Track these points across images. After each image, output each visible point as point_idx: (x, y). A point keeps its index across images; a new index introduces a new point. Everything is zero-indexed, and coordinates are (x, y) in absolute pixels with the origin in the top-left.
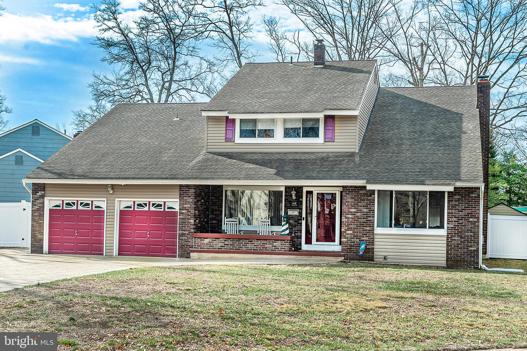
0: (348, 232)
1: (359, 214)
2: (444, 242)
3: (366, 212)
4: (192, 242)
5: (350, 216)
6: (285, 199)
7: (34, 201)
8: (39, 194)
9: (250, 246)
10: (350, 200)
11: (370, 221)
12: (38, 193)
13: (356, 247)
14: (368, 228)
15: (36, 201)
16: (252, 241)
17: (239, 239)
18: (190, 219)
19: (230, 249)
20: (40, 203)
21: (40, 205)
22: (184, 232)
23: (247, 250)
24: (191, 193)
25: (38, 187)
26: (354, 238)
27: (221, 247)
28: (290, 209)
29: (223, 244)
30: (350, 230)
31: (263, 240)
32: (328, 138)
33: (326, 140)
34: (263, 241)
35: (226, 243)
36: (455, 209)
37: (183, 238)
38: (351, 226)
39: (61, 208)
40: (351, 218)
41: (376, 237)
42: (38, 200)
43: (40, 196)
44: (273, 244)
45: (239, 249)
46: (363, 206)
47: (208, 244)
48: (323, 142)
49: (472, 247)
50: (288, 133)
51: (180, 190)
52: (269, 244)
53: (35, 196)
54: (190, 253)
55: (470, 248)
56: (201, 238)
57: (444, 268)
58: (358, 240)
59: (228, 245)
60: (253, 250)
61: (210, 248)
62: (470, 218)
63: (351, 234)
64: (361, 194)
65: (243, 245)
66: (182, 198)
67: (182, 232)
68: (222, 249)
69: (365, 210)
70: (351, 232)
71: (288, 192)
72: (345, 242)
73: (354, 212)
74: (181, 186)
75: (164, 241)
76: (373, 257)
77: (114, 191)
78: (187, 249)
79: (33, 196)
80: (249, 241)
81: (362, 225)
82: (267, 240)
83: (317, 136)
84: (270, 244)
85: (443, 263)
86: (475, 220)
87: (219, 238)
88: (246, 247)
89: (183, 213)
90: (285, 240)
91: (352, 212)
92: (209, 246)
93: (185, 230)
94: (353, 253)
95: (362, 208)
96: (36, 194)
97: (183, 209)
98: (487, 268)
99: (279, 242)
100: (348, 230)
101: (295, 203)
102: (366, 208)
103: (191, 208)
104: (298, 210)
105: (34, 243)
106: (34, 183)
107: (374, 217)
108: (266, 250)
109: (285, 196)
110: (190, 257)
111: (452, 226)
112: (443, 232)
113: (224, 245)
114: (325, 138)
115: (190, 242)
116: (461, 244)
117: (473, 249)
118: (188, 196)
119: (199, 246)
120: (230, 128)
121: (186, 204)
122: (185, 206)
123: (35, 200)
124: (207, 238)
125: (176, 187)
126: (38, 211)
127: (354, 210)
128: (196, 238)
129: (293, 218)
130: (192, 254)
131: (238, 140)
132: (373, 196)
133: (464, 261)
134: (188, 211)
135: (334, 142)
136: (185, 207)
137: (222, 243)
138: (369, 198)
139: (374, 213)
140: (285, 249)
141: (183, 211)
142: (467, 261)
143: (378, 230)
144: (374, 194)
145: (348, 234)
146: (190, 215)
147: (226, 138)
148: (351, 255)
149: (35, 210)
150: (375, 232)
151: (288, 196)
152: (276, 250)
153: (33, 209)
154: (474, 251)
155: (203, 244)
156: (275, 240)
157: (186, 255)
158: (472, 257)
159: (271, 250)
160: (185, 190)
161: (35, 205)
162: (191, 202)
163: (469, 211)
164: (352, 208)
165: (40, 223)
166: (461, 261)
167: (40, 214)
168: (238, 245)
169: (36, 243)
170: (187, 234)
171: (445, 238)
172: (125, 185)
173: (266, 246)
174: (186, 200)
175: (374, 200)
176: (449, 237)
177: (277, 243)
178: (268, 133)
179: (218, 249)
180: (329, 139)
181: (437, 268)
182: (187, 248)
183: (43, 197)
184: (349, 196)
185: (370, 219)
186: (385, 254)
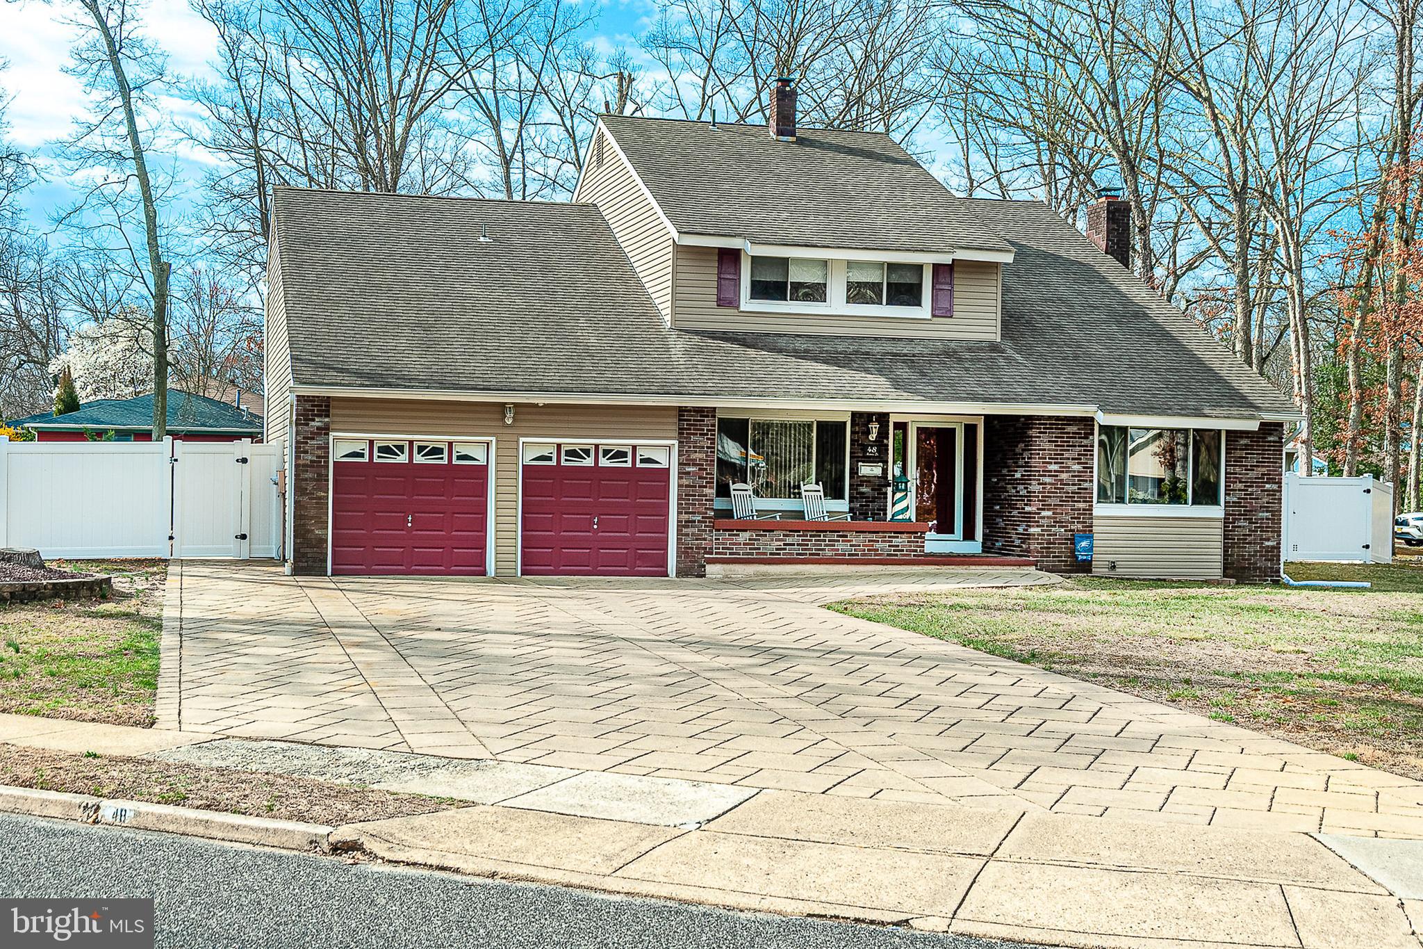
0: (1044, 513)
1: (1064, 476)
2: (1218, 532)
3: (1079, 472)
4: (711, 539)
5: (1047, 480)
6: (852, 440)
7: (303, 443)
8: (317, 423)
9: (841, 546)
10: (1047, 446)
11: (1086, 489)
12: (314, 420)
13: (1059, 544)
14: (1081, 505)
15: (307, 443)
16: (846, 536)
17: (817, 531)
18: (706, 487)
19: (797, 554)
20: (318, 448)
21: (319, 452)
22: (691, 517)
23: (836, 555)
24: (708, 425)
25: (312, 406)
26: (1055, 526)
27: (777, 549)
28: (863, 462)
29: (782, 543)
30: (1048, 510)
31: (870, 532)
32: (940, 309)
33: (937, 313)
34: (871, 535)
35: (789, 540)
36: (1240, 466)
37: (690, 531)
38: (1050, 501)
39: (366, 459)
40: (1050, 484)
41: (1096, 523)
42: (313, 439)
43: (318, 428)
44: (891, 542)
45: (819, 555)
46: (1073, 459)
47: (748, 544)
48: (929, 316)
49: (1268, 540)
50: (857, 293)
51: (680, 420)
52: (882, 541)
53: (306, 428)
54: (704, 566)
55: (1267, 543)
56: (733, 530)
57: (1219, 581)
58: (1063, 530)
59: (794, 545)
60: (849, 555)
61: (752, 554)
62: (1266, 483)
63: (1048, 517)
64: (1069, 433)
65: (826, 545)
66: (685, 438)
67: (687, 516)
68: (779, 554)
69: (1076, 467)
70: (1049, 513)
71: (858, 425)
72: (1039, 535)
73: (1055, 471)
74: (681, 411)
75: (634, 539)
76: (1090, 562)
77: (514, 420)
78: (700, 556)
79: (300, 428)
80: (838, 536)
81: (1071, 498)
82: (878, 532)
83: (917, 302)
84: (885, 541)
85: (1218, 572)
86: (1275, 487)
87: (773, 531)
88: (832, 550)
89: (688, 473)
90: (917, 533)
91: (1051, 471)
92: (750, 549)
93: (694, 513)
94: (1054, 557)
95: (1070, 463)
96: (307, 425)
97: (689, 465)
98: (1292, 582)
99: (903, 536)
100: (1044, 509)
101: (875, 449)
102: (1078, 463)
103: (707, 461)
104: (881, 464)
105: (302, 550)
106: (304, 396)
107: (1091, 481)
108: (875, 555)
109: (852, 433)
110: (704, 576)
111: (1235, 499)
112: (1217, 512)
113: (785, 545)
114: (934, 309)
115: (705, 539)
116: (1250, 535)
117: (1270, 543)
118: (701, 434)
119: (728, 549)
120: (728, 277)
121: (696, 452)
122: (693, 456)
123: (304, 438)
124: (746, 531)
125: (670, 412)
126: (313, 467)
127: (1055, 467)
128: (719, 530)
129: (869, 481)
130: (709, 568)
131: (747, 303)
132: (1091, 437)
133: (1255, 569)
134: (700, 469)
135: (951, 317)
136: (692, 460)
137: (780, 540)
138: (1085, 442)
139: (1092, 472)
140: (916, 551)
141: (688, 469)
142: (1260, 568)
143: (1100, 510)
144: (1093, 434)
145: (1044, 518)
146: (706, 478)
147: (719, 299)
148: (1050, 561)
149: (304, 465)
150: (1096, 512)
151: (858, 433)
152: (897, 555)
153: (300, 462)
154: (1273, 547)
155: (735, 544)
156: (895, 533)
157: (695, 570)
158: (1269, 560)
159: (888, 555)
160: (694, 420)
161: (306, 452)
162: (708, 447)
163: (1264, 469)
164: (1051, 463)
165: (320, 498)
166: (1249, 568)
167: (319, 475)
168: (815, 545)
169: (308, 550)
170: (699, 521)
171: (1220, 524)
172: (545, 406)
173: (877, 546)
174: (696, 442)
175: (1093, 446)
176: (1228, 522)
177: (900, 540)
179: (771, 554)
180: (943, 311)
181: (1208, 583)
182: (699, 553)
183: (325, 430)
184: (1045, 438)
185: (1086, 485)
186: (1112, 558)
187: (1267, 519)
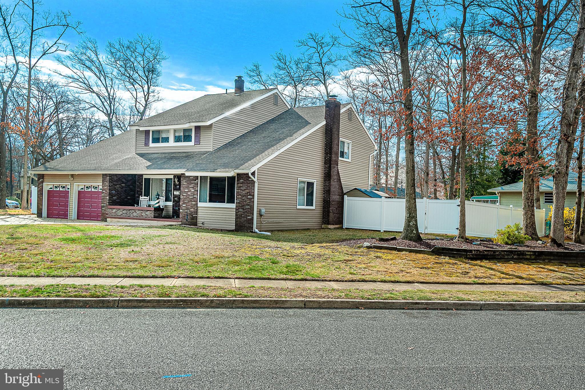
0: (184, 205)
1: (189, 193)
2: (234, 212)
3: (193, 192)
4: (109, 211)
5: (185, 194)
6: (173, 184)
8: (41, 180)
9: (134, 214)
10: (185, 183)
11: (196, 198)
14: (194, 203)
16: (136, 211)
17: (130, 210)
18: (107, 196)
19: (125, 216)
20: (41, 186)
21: (41, 188)
23: (133, 217)
24: (107, 179)
25: (40, 176)
26: (187, 210)
28: (176, 190)
34: (141, 211)
35: (124, 212)
36: (241, 189)
37: (103, 208)
38: (185, 201)
39: (52, 189)
40: (185, 196)
41: (199, 209)
42: (40, 184)
43: (41, 182)
45: (129, 216)
47: (115, 213)
48: (194, 145)
49: (249, 216)
50: (178, 139)
51: (102, 178)
55: (248, 218)
56: (112, 209)
57: (232, 231)
58: (189, 211)
61: (116, 216)
62: (248, 195)
63: (185, 207)
64: (191, 179)
66: (103, 183)
69: (193, 190)
72: (182, 212)
73: (187, 192)
74: (103, 175)
75: (97, 211)
76: (196, 222)
77: (73, 179)
78: (105, 216)
80: (134, 211)
81: (191, 200)
83: (191, 140)
85: (233, 228)
86: (251, 197)
87: (121, 209)
93: (104, 204)
95: (191, 189)
96: (39, 181)
101: (178, 186)
103: (107, 189)
104: (180, 191)
107: (197, 195)
108: (142, 217)
109: (174, 181)
111: (239, 201)
112: (233, 206)
114: (195, 142)
115: (106, 211)
116: (243, 214)
118: (106, 182)
120: (147, 138)
121: (105, 187)
124: (115, 209)
126: (40, 191)
128: (109, 209)
129: (177, 196)
130: (108, 219)
131: (151, 145)
133: (245, 227)
134: (106, 191)
135: (199, 144)
136: (104, 189)
138: (195, 182)
139: (198, 192)
140: (152, 216)
141: (103, 191)
143: (200, 204)
144: (198, 179)
145: (183, 207)
146: (107, 194)
147: (145, 144)
150: (198, 205)
152: (147, 217)
153: (38, 190)
154: (250, 219)
155: (112, 213)
157: (105, 220)
158: (249, 224)
160: (105, 177)
161: (39, 187)
162: (107, 185)
163: (249, 191)
164: (186, 189)
166: (243, 226)
167: (41, 193)
169: (39, 211)
170: (105, 206)
171: (235, 210)
172: (78, 174)
173: (143, 214)
174: (105, 184)
175: (198, 183)
176: (237, 209)
177: (148, 213)
178: (166, 140)
179: (120, 216)
183: (43, 182)
184: (184, 181)
185: (195, 196)
186: (203, 221)
187: (249, 209)
